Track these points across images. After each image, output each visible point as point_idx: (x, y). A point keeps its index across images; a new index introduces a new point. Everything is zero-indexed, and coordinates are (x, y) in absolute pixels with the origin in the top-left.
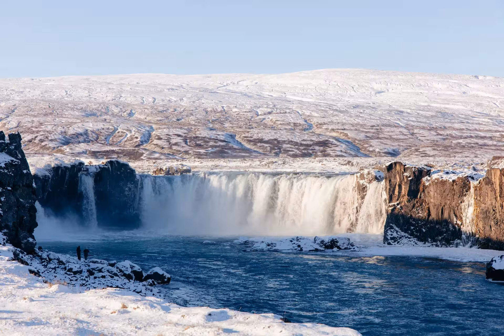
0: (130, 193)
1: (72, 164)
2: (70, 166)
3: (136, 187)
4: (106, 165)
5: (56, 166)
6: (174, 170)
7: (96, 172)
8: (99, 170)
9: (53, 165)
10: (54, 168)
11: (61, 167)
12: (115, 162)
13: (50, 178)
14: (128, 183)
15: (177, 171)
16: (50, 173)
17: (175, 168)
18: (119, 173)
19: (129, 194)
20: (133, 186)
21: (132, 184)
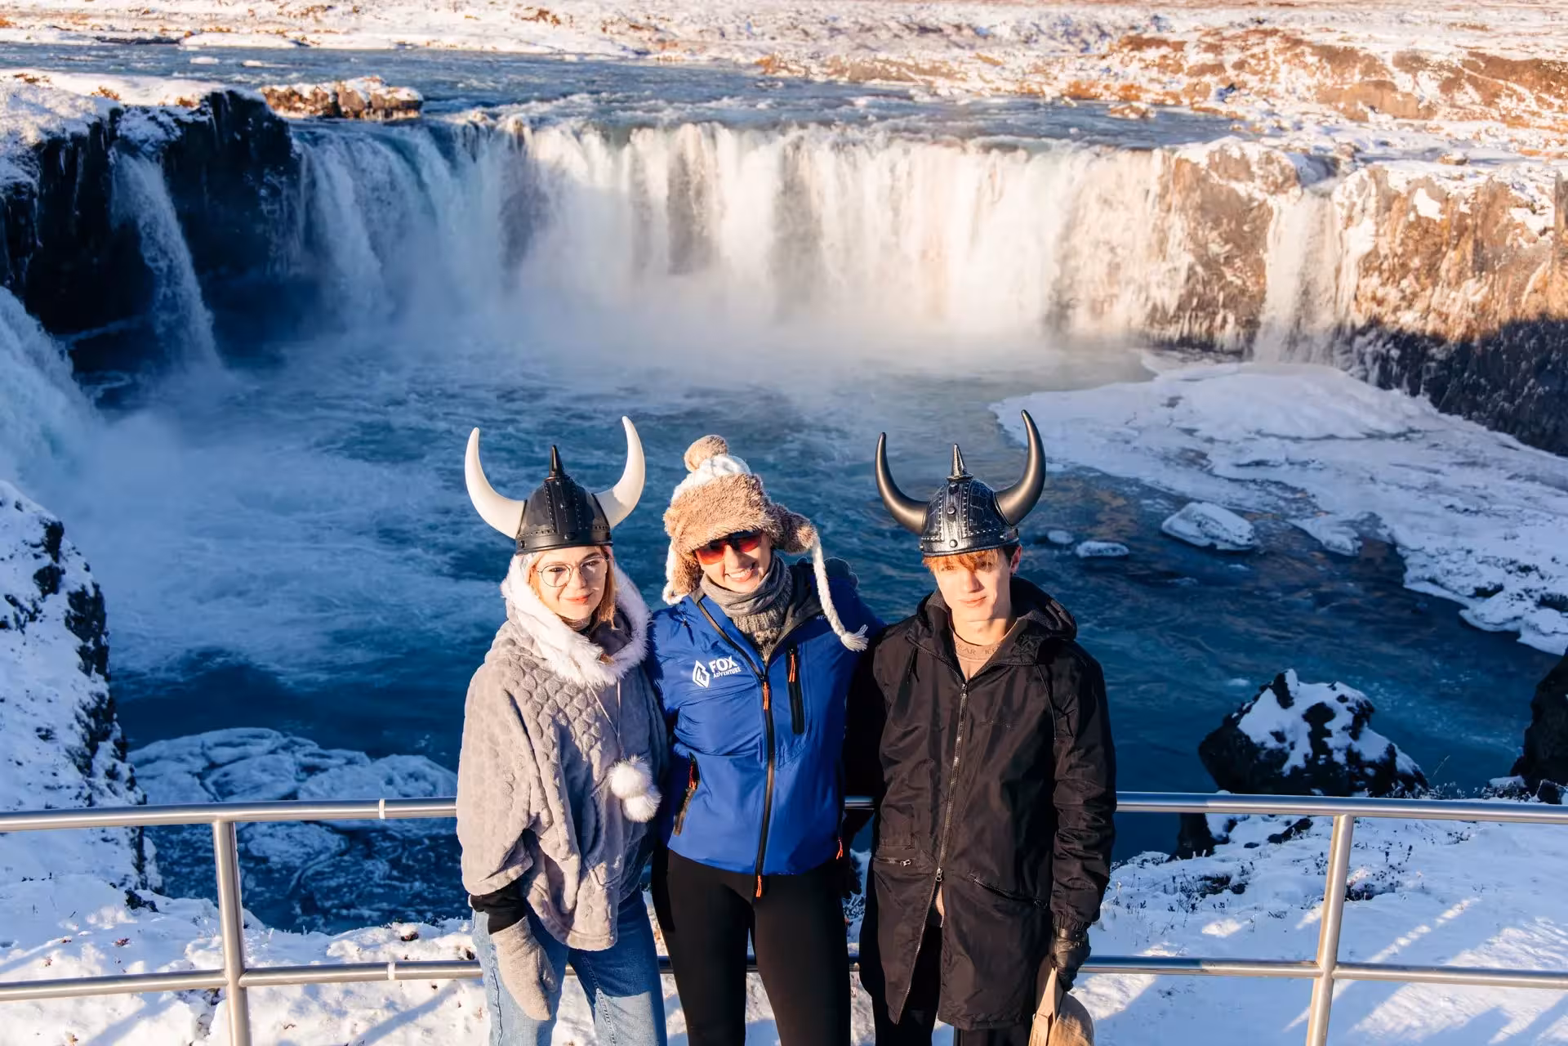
0: (277, 207)
1: (91, 121)
2: (85, 131)
3: (294, 184)
4: (203, 114)
5: (45, 138)
6: (361, 102)
7: (166, 142)
8: (178, 133)
9: (32, 137)
10: (37, 147)
11: (64, 141)
12: (227, 97)
13: (32, 194)
14: (266, 171)
15: (370, 105)
16: (29, 173)
17: (362, 96)
18: (238, 137)
19: (272, 212)
20: (284, 179)
21: (281, 174)
